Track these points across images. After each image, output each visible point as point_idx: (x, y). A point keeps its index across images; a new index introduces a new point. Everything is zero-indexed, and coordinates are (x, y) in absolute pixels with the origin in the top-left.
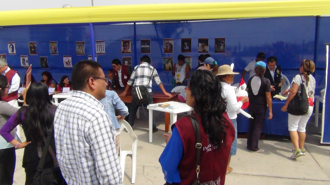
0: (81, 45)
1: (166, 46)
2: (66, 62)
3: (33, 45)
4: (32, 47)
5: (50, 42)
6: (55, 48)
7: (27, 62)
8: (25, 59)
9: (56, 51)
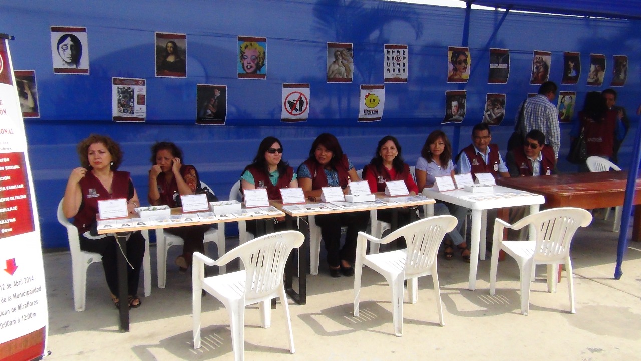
0: (341, 52)
2: (289, 102)
3: (170, 44)
4: (166, 49)
5: (241, 39)
6: (257, 58)
7: (141, 100)
8: (133, 91)
9: (262, 67)
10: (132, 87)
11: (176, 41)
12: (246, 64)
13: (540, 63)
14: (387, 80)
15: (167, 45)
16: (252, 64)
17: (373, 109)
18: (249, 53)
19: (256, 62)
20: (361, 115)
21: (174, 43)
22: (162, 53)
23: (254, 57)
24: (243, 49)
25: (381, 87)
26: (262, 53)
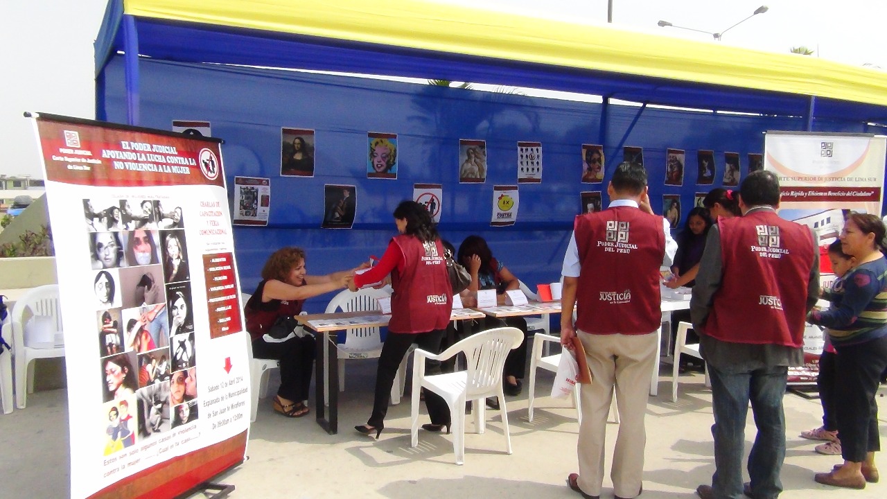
4: (293, 146)
5: (371, 135)
6: (387, 156)
7: (265, 201)
8: (257, 191)
9: (392, 165)
10: (255, 187)
11: (304, 137)
12: (376, 163)
13: (673, 161)
14: (521, 180)
15: (294, 142)
16: (383, 163)
17: (507, 212)
18: (379, 150)
19: (386, 161)
20: (494, 219)
21: (301, 140)
22: (288, 150)
23: (384, 155)
24: (373, 146)
25: (516, 188)
26: (393, 151)
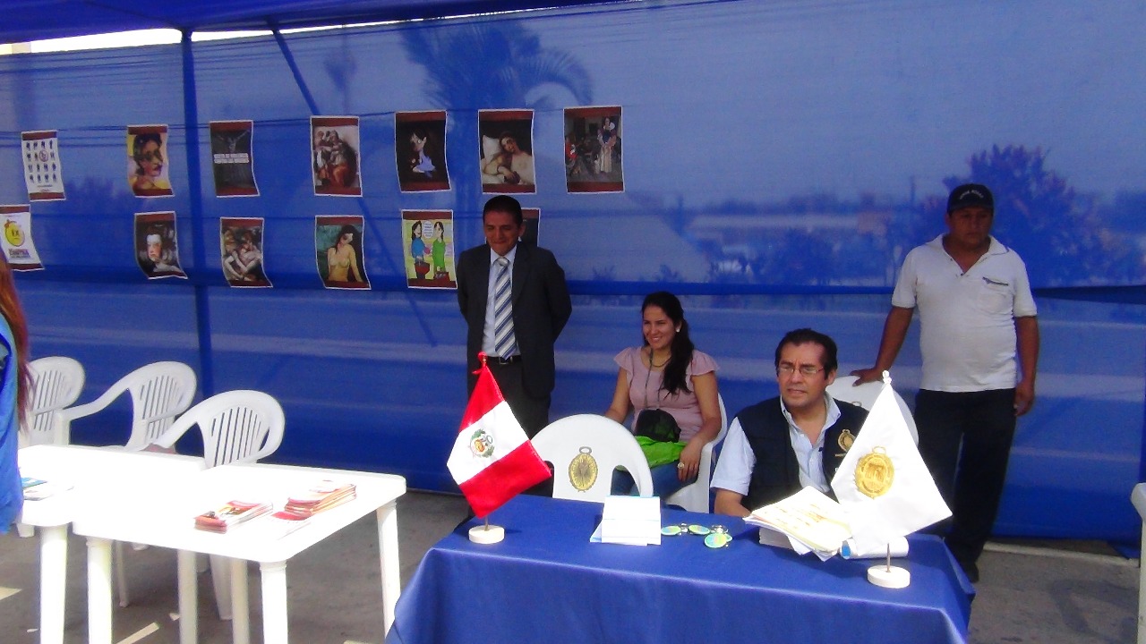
1: (326, 156)
13: (329, 144)
17: (21, 248)
